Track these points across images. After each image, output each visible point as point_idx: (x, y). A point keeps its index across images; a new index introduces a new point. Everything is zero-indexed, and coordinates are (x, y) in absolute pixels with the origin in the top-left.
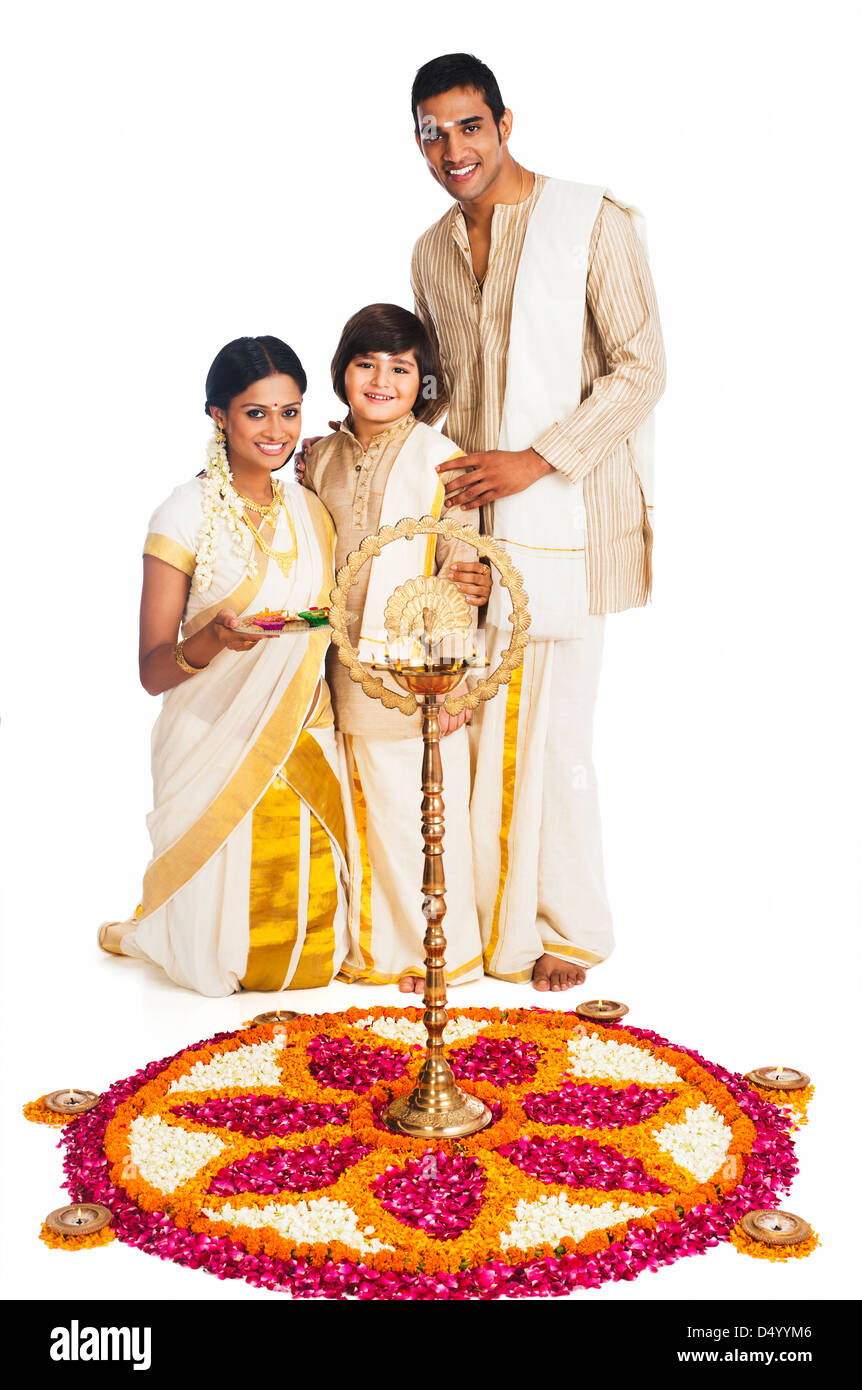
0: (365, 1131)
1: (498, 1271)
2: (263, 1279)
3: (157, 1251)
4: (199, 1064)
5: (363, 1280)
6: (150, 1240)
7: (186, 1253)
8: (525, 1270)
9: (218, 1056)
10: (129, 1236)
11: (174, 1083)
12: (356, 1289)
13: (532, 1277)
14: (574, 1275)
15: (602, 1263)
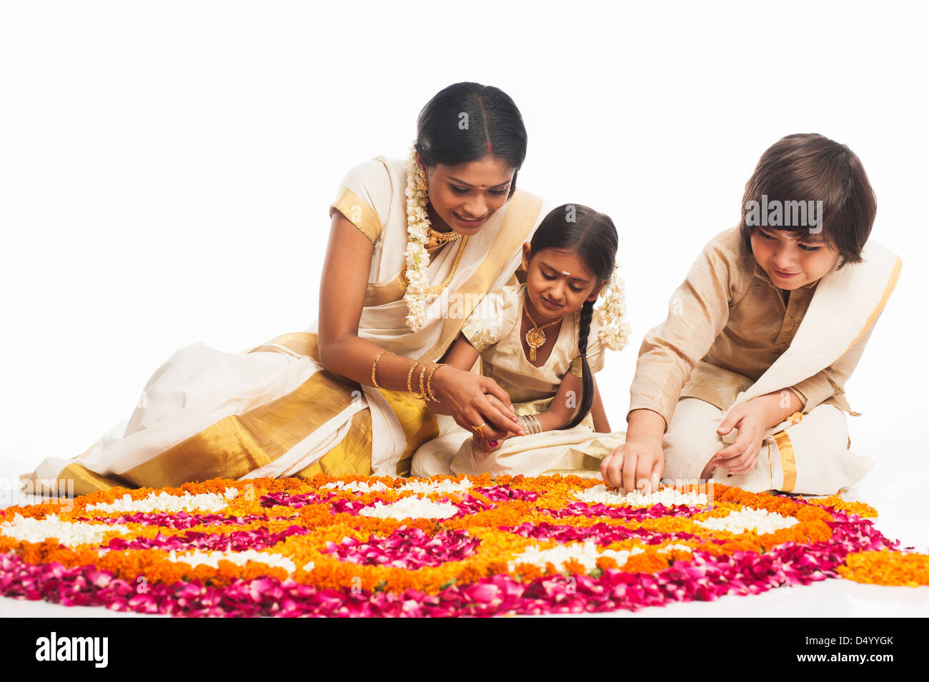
1: (503, 588)
8: (545, 584)
13: (556, 592)
14: (621, 590)
15: (662, 582)
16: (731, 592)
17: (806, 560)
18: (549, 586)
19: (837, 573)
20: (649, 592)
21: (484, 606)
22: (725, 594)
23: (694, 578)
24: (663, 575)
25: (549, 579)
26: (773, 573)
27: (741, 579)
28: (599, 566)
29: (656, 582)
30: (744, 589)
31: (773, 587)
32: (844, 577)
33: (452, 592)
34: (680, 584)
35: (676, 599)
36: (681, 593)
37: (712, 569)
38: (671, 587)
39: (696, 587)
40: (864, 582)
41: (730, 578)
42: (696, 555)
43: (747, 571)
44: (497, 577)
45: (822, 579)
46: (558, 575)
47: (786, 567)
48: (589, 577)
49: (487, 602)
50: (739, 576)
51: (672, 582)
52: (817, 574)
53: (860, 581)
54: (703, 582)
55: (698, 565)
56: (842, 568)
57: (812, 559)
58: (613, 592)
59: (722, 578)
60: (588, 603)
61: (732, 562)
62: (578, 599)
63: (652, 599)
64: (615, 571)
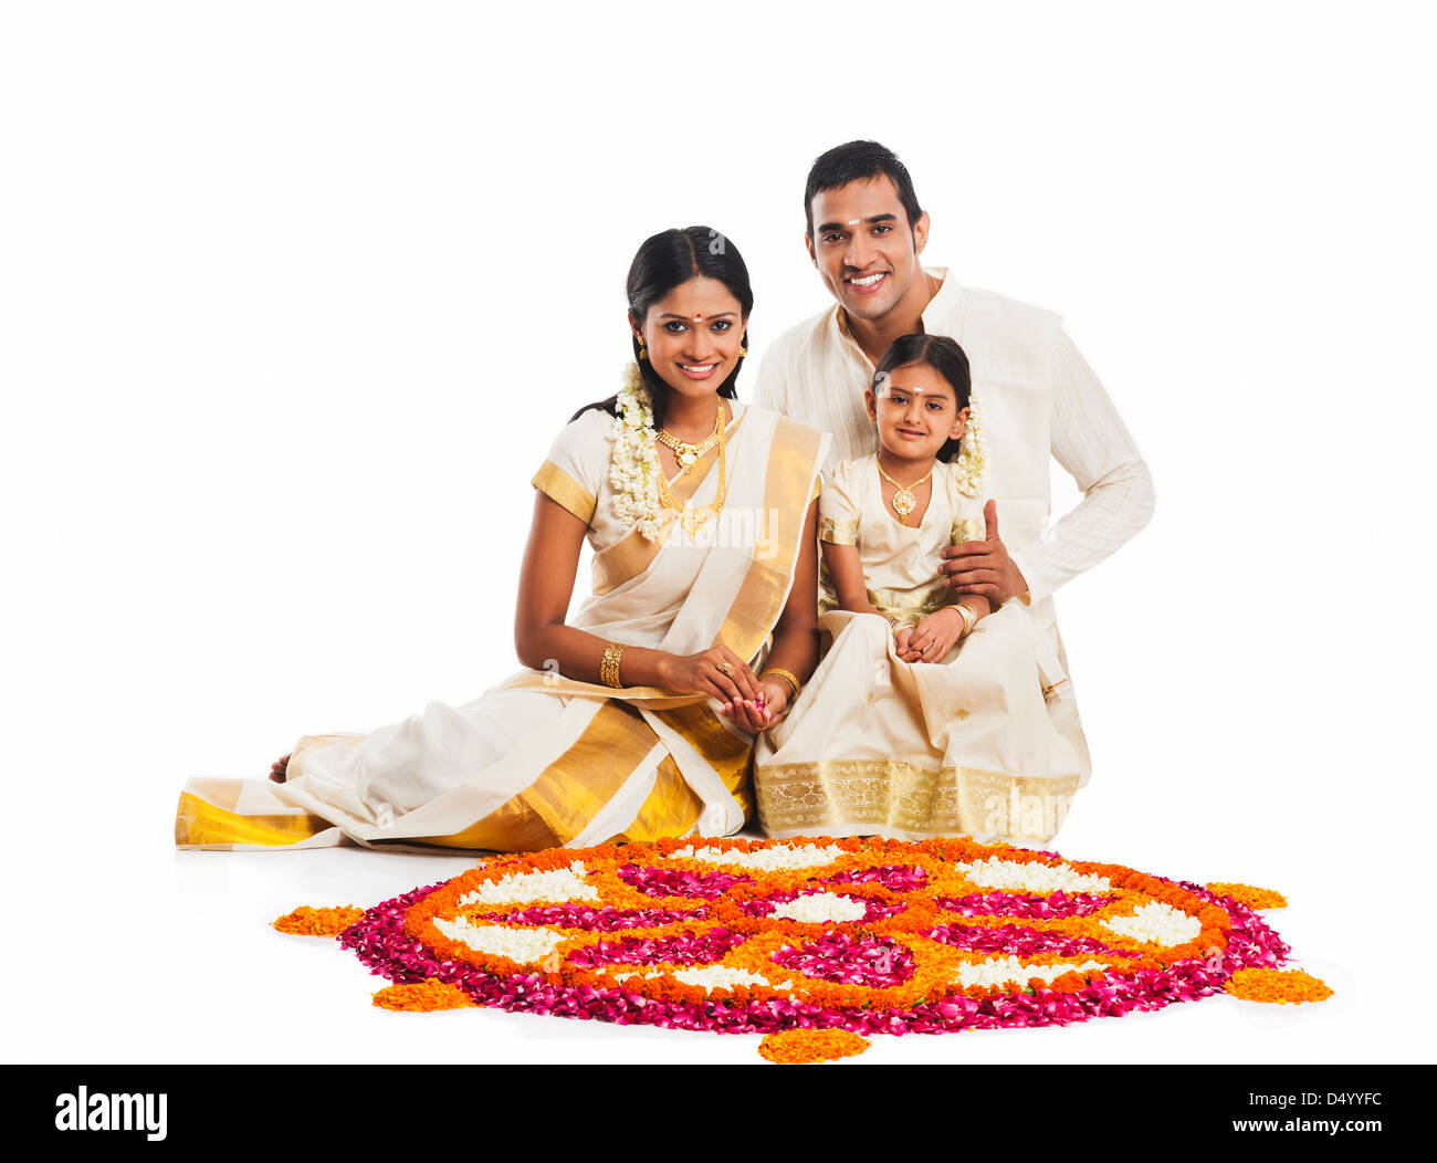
0: (740, 922)
1: (962, 1005)
2: (676, 1021)
3: (531, 1007)
4: (488, 881)
5: (799, 1014)
6: (519, 997)
7: (571, 1005)
8: (994, 1003)
9: (507, 877)
10: (488, 998)
11: (463, 897)
12: (795, 1023)
13: (1003, 1010)
14: (1052, 1008)
15: (1082, 1000)
16: (1136, 1008)
17: (1199, 975)
18: (997, 1004)
19: (1224, 989)
20: (1073, 1009)
21: (952, 1022)
22: (1132, 1009)
23: (1108, 996)
24: (1082, 994)
25: (997, 998)
26: (1170, 990)
27: (1143, 996)
28: (1030, 986)
29: (1077, 1000)
30: (1146, 1005)
31: (1171, 1001)
32: (1228, 992)
33: (923, 1008)
34: (1096, 1002)
35: (1095, 1015)
36: (1097, 1008)
37: (1121, 987)
38: (1089, 1004)
39: (1109, 1004)
40: (1244, 998)
41: (1135, 995)
42: (1106, 974)
43: (1148, 988)
44: (956, 997)
45: (1211, 995)
46: (1003, 995)
47: (1181, 983)
48: (1025, 995)
49: (953, 1018)
50: (1142, 993)
51: (1091, 1000)
52: (1207, 989)
53: (1241, 997)
54: (1113, 1000)
55: (1110, 985)
56: (1228, 983)
57: (1203, 976)
58: (1046, 1009)
59: (1129, 995)
60: (1029, 1019)
61: (1137, 981)
62: (1022, 1016)
63: (1077, 1015)
64: (1047, 991)
